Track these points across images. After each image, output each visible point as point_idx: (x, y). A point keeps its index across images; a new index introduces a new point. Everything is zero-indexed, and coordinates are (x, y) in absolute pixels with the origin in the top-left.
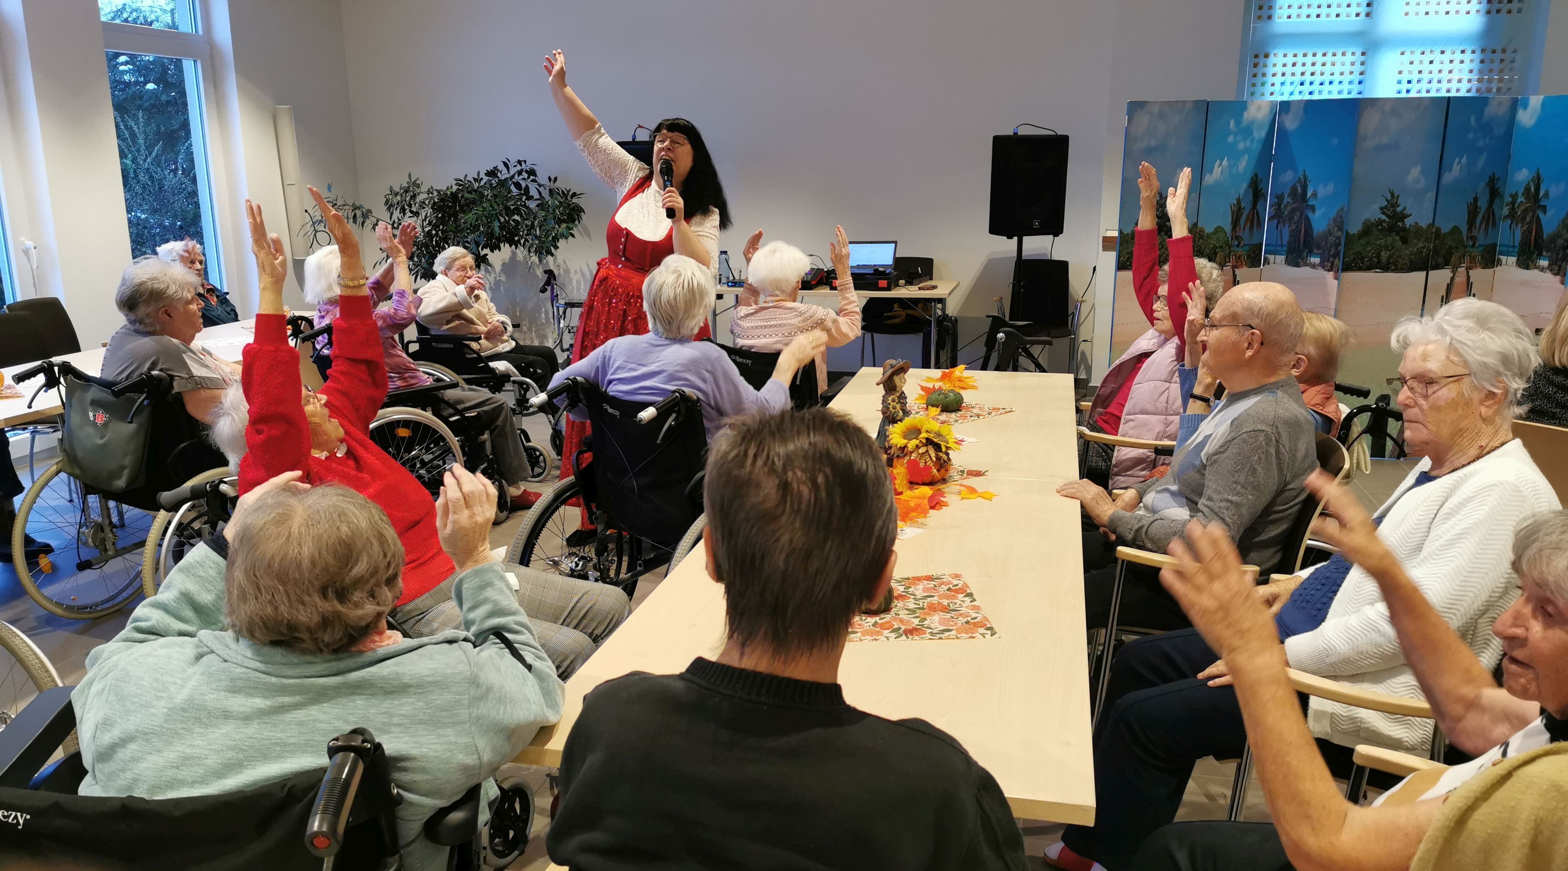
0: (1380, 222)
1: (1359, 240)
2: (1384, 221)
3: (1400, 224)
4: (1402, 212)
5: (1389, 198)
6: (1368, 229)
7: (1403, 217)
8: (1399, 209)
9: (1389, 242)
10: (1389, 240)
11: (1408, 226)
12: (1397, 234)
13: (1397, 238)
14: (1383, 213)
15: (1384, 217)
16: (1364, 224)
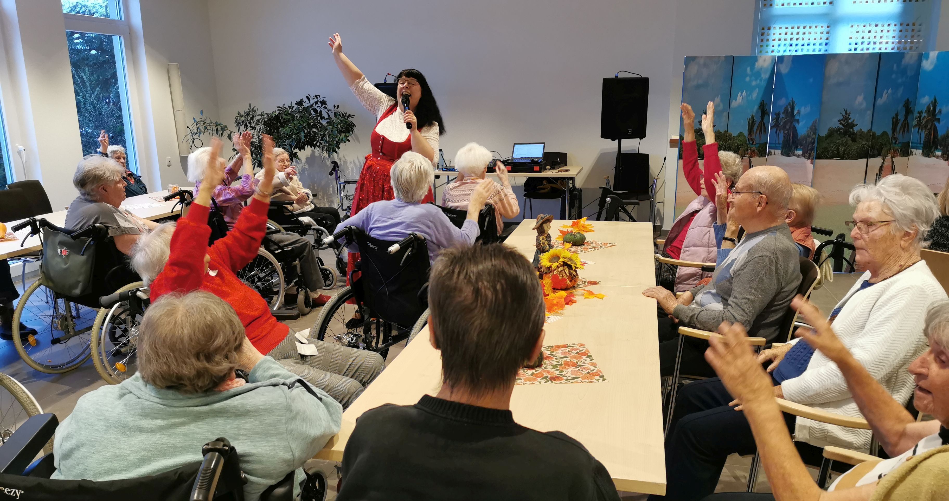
0: (839, 129)
1: (826, 140)
2: (841, 128)
3: (851, 130)
4: (852, 123)
5: (844, 114)
6: (832, 133)
7: (853, 125)
8: (850, 121)
9: (844, 142)
10: (844, 140)
11: (856, 131)
12: (849, 136)
13: (849, 138)
14: (841, 123)
15: (841, 126)
16: (829, 130)
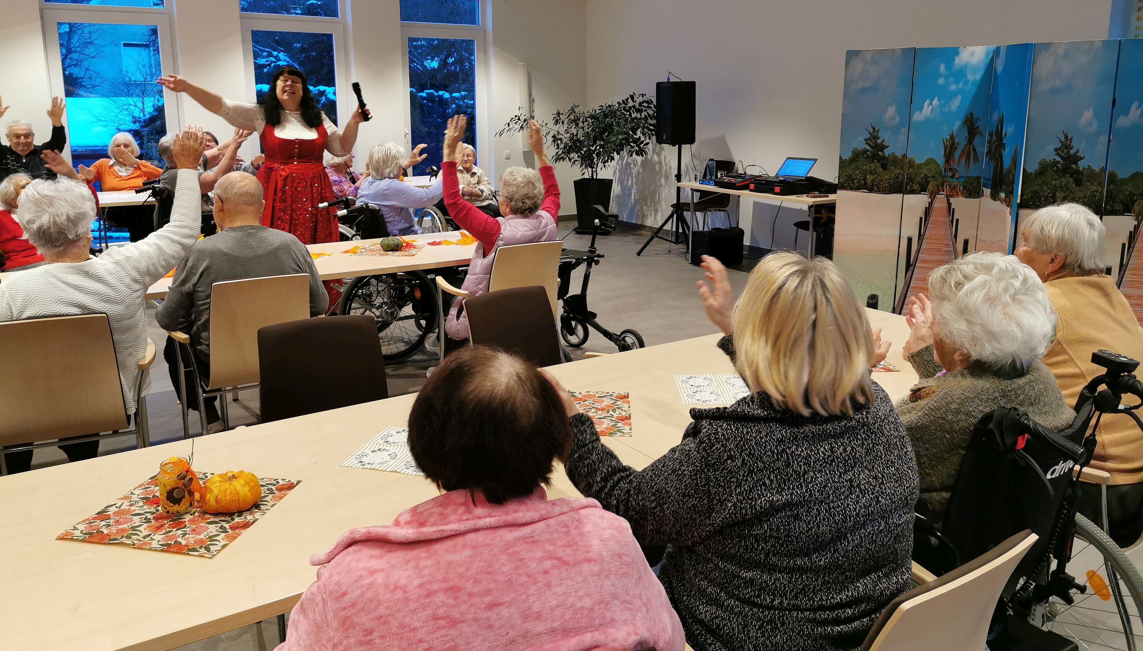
0: (1055, 163)
1: (1036, 179)
2: (1058, 162)
3: (1074, 166)
4: (1075, 154)
5: (1063, 140)
6: (1044, 168)
7: (1076, 159)
8: (1072, 152)
9: (1064, 184)
10: (1064, 181)
11: (1081, 169)
12: (1071, 176)
13: (1071, 180)
14: (1058, 154)
15: (1058, 159)
16: (1040, 164)
